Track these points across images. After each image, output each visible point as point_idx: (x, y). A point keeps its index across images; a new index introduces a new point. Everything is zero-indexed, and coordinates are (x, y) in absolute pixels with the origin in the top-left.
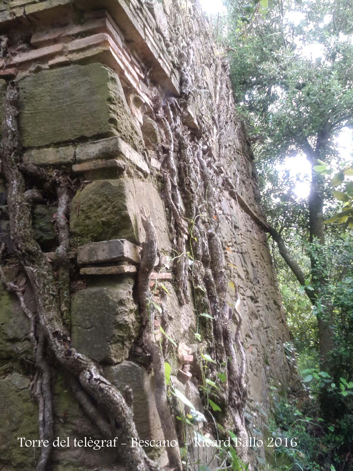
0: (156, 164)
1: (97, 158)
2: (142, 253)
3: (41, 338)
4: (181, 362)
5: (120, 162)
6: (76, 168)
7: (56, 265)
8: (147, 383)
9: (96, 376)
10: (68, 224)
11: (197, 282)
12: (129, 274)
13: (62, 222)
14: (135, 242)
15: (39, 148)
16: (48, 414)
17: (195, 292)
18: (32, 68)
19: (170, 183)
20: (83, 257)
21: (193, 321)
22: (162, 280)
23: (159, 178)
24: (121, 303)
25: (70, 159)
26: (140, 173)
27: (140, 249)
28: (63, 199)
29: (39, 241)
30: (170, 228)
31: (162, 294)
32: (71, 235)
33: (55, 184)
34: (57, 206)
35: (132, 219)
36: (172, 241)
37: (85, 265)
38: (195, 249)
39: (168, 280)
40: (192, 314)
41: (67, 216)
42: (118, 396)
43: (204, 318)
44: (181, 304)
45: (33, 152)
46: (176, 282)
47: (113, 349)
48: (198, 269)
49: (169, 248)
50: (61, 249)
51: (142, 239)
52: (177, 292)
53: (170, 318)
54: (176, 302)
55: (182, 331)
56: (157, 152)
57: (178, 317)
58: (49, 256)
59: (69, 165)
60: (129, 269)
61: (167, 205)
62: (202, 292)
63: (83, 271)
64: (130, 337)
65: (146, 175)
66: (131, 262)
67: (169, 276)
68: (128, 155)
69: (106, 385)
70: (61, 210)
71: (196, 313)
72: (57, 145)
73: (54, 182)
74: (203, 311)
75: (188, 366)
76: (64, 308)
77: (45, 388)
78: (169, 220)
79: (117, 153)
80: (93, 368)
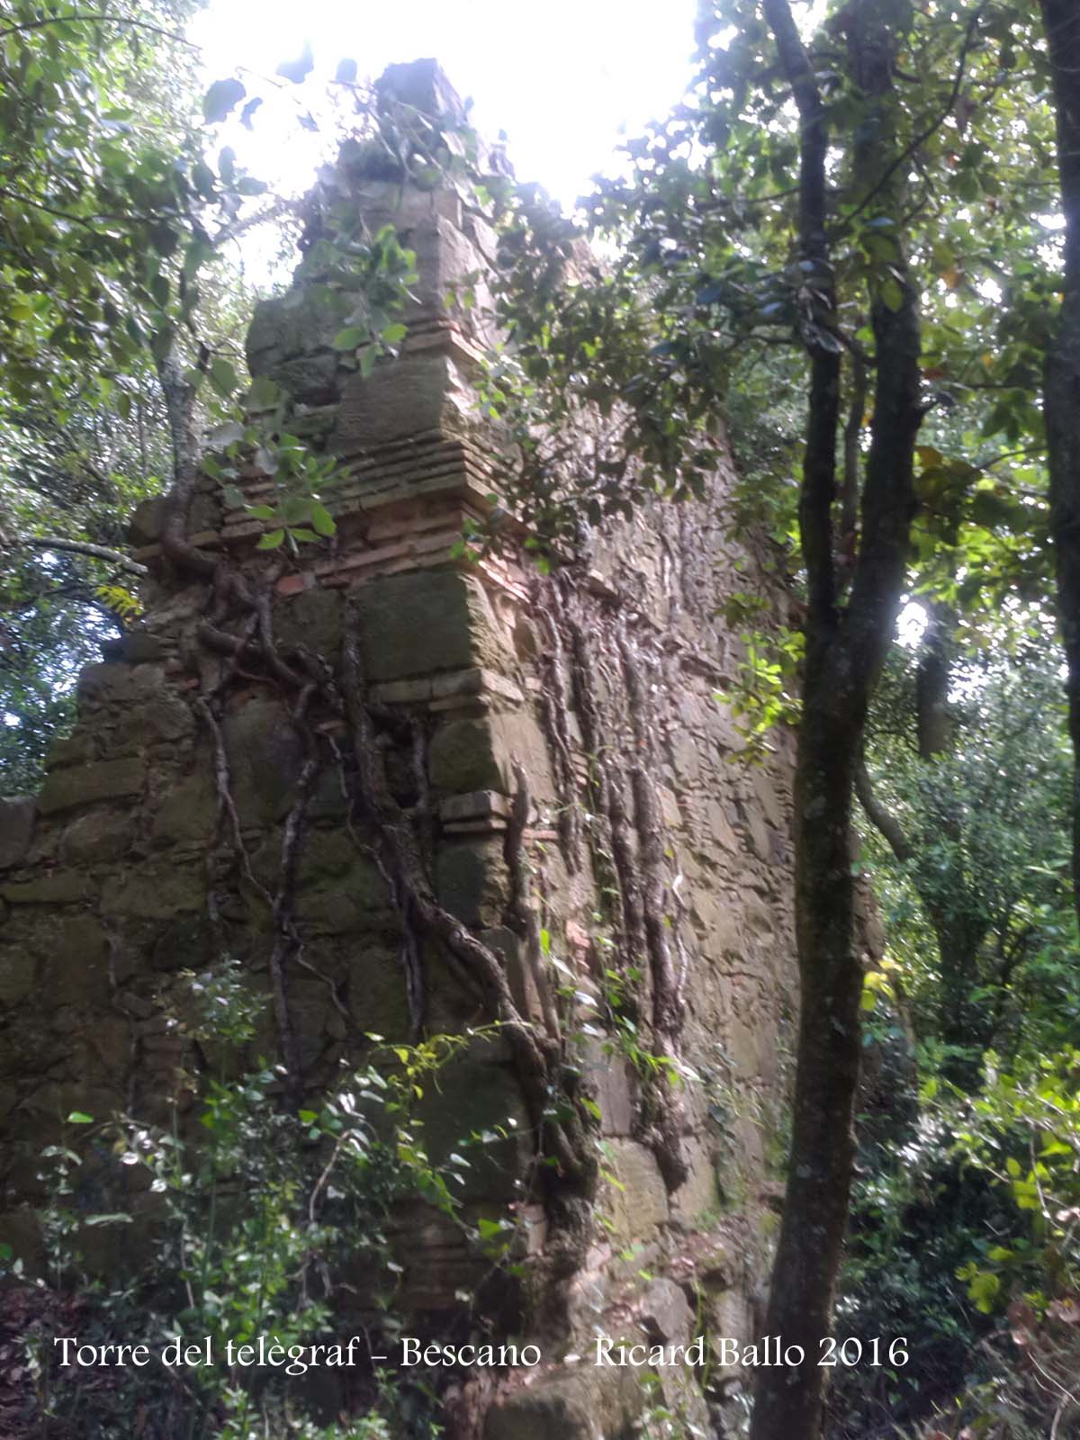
0: (533, 683)
1: (457, 694)
2: (513, 806)
3: (405, 903)
4: (571, 946)
5: (485, 698)
6: (434, 707)
7: (416, 823)
8: (522, 951)
9: (466, 936)
10: (427, 775)
11: (599, 845)
12: (498, 831)
13: (420, 772)
14: (504, 793)
15: (387, 681)
16: (417, 982)
17: (597, 860)
18: (372, 575)
19: (553, 708)
20: (446, 812)
21: (592, 898)
22: (542, 840)
23: (538, 703)
24: (491, 861)
25: (426, 695)
26: (510, 705)
27: (510, 801)
28: (419, 745)
29: (395, 795)
30: (555, 772)
31: (541, 857)
32: (431, 787)
33: (409, 726)
34: (413, 752)
35: (500, 765)
36: (557, 789)
37: (448, 822)
38: (598, 798)
39: (552, 841)
40: (591, 888)
41: (425, 764)
42: (489, 956)
43: (608, 894)
44: (570, 872)
45: (381, 687)
46: (564, 844)
47: (484, 911)
48: (601, 827)
49: (553, 798)
50: (421, 804)
51: (513, 789)
52: (566, 857)
53: (554, 888)
54: (563, 870)
55: (572, 906)
56: (536, 665)
57: (567, 889)
58: (409, 812)
59: (425, 702)
60: (497, 824)
61: (550, 739)
62: (607, 860)
63: (447, 828)
64: (502, 901)
65: (517, 703)
66: (500, 817)
67: (553, 834)
68: (493, 687)
69: (476, 944)
70: (418, 759)
71: (598, 888)
72: (410, 677)
73: (408, 725)
74: (608, 885)
75: (581, 954)
76: (429, 869)
77: (413, 954)
78: (552, 759)
79: (480, 687)
80: (463, 930)
